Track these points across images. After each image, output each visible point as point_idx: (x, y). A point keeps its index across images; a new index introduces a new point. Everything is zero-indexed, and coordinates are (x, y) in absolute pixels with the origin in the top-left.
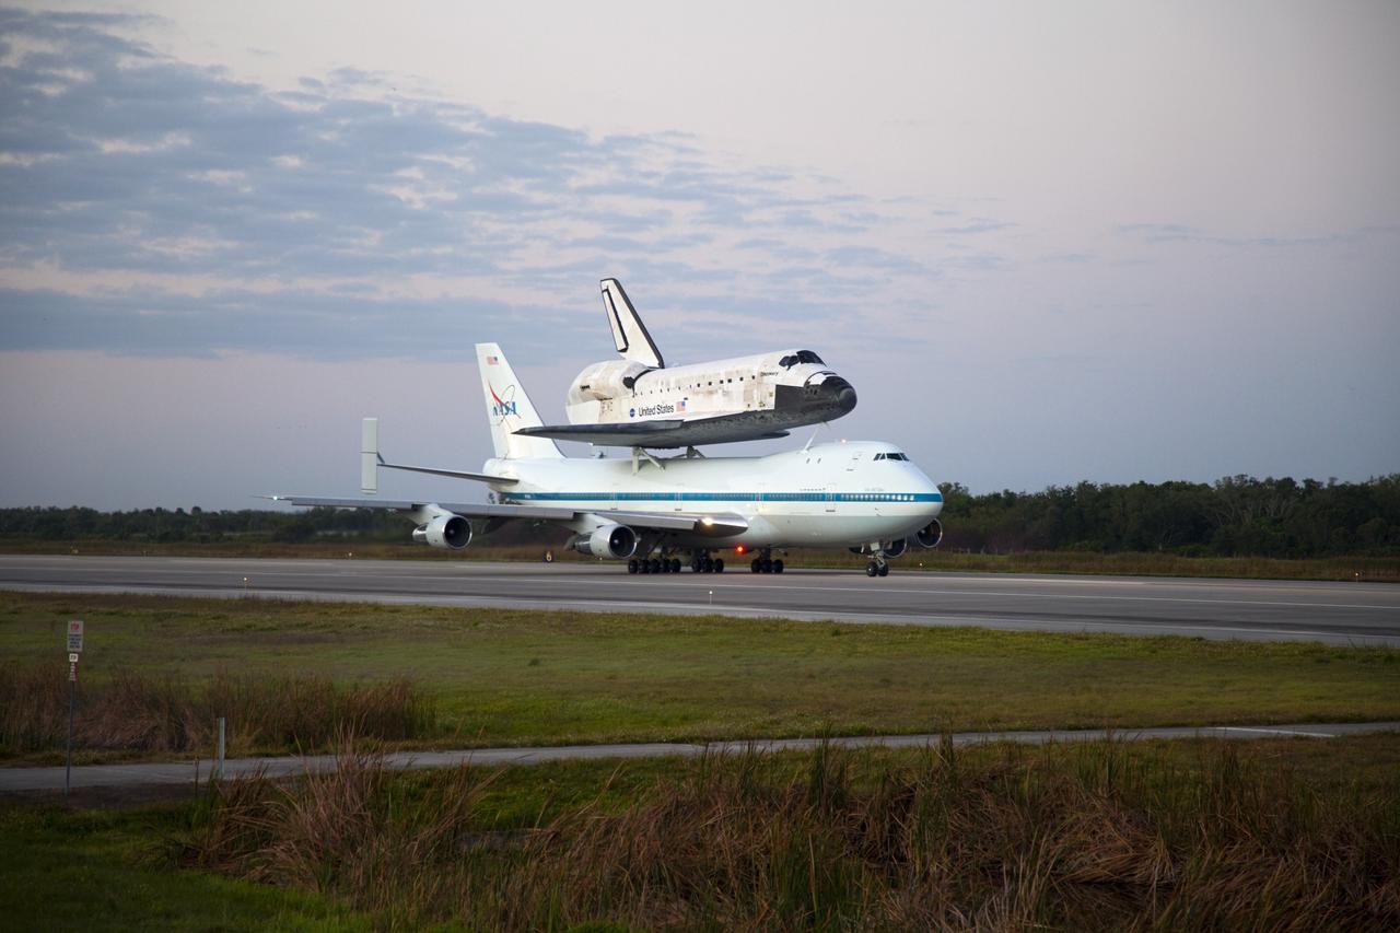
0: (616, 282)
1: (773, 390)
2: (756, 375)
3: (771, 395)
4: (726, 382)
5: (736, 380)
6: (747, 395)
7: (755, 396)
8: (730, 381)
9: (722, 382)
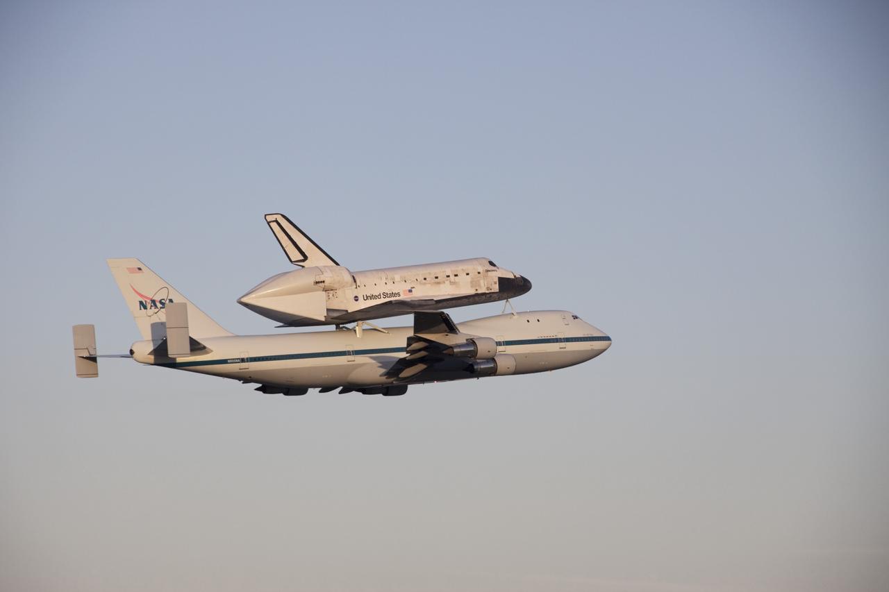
0: (282, 215)
1: (497, 280)
2: (481, 271)
3: (495, 283)
4: (452, 277)
5: (462, 276)
6: (474, 283)
7: (482, 285)
8: (456, 275)
9: (448, 276)
